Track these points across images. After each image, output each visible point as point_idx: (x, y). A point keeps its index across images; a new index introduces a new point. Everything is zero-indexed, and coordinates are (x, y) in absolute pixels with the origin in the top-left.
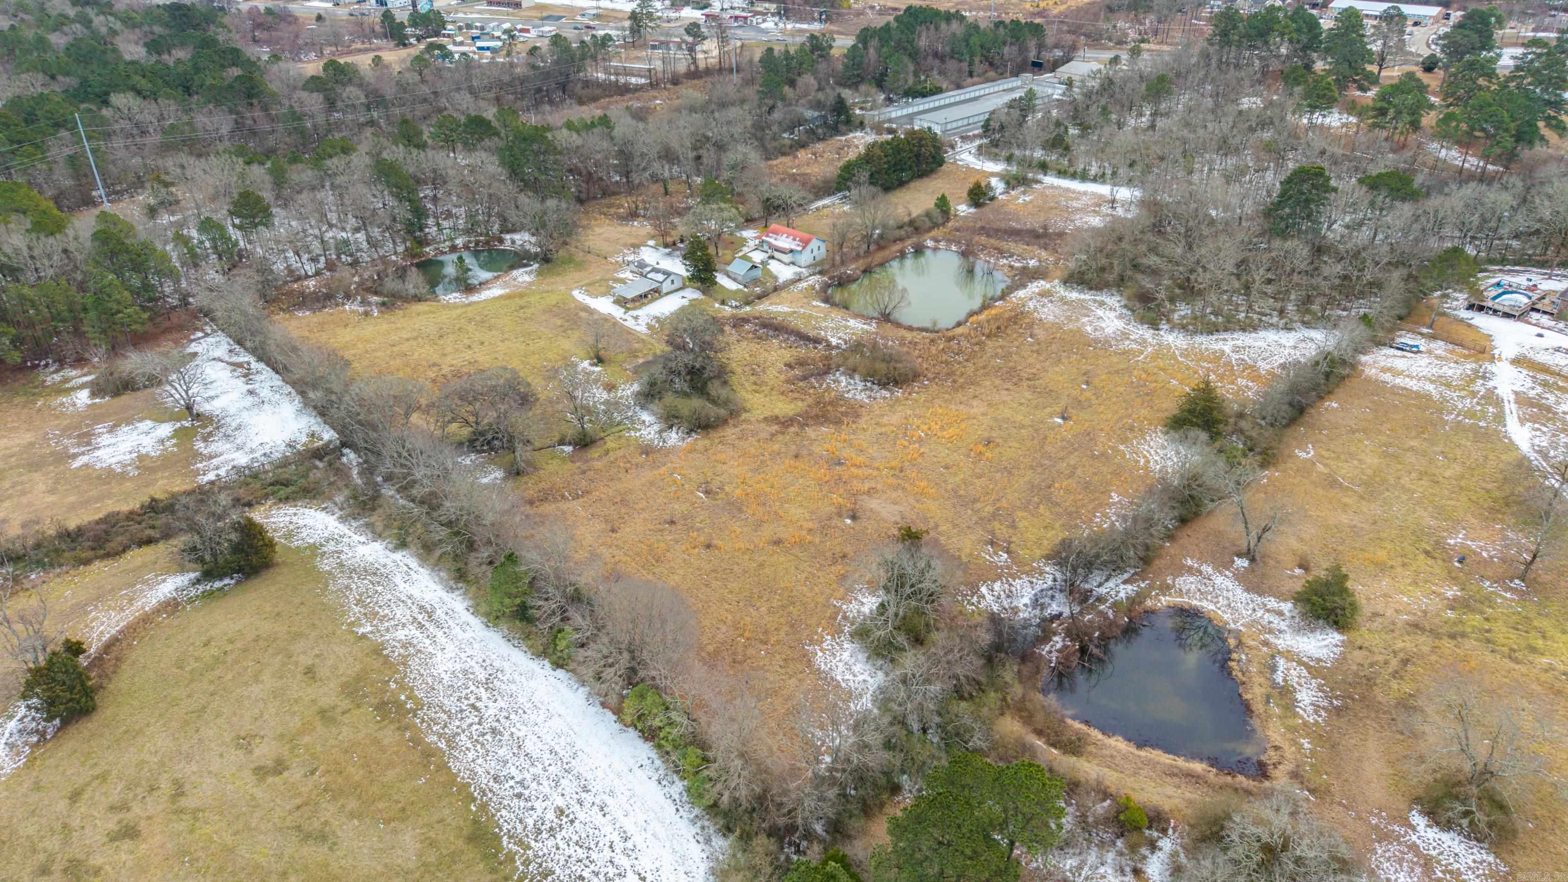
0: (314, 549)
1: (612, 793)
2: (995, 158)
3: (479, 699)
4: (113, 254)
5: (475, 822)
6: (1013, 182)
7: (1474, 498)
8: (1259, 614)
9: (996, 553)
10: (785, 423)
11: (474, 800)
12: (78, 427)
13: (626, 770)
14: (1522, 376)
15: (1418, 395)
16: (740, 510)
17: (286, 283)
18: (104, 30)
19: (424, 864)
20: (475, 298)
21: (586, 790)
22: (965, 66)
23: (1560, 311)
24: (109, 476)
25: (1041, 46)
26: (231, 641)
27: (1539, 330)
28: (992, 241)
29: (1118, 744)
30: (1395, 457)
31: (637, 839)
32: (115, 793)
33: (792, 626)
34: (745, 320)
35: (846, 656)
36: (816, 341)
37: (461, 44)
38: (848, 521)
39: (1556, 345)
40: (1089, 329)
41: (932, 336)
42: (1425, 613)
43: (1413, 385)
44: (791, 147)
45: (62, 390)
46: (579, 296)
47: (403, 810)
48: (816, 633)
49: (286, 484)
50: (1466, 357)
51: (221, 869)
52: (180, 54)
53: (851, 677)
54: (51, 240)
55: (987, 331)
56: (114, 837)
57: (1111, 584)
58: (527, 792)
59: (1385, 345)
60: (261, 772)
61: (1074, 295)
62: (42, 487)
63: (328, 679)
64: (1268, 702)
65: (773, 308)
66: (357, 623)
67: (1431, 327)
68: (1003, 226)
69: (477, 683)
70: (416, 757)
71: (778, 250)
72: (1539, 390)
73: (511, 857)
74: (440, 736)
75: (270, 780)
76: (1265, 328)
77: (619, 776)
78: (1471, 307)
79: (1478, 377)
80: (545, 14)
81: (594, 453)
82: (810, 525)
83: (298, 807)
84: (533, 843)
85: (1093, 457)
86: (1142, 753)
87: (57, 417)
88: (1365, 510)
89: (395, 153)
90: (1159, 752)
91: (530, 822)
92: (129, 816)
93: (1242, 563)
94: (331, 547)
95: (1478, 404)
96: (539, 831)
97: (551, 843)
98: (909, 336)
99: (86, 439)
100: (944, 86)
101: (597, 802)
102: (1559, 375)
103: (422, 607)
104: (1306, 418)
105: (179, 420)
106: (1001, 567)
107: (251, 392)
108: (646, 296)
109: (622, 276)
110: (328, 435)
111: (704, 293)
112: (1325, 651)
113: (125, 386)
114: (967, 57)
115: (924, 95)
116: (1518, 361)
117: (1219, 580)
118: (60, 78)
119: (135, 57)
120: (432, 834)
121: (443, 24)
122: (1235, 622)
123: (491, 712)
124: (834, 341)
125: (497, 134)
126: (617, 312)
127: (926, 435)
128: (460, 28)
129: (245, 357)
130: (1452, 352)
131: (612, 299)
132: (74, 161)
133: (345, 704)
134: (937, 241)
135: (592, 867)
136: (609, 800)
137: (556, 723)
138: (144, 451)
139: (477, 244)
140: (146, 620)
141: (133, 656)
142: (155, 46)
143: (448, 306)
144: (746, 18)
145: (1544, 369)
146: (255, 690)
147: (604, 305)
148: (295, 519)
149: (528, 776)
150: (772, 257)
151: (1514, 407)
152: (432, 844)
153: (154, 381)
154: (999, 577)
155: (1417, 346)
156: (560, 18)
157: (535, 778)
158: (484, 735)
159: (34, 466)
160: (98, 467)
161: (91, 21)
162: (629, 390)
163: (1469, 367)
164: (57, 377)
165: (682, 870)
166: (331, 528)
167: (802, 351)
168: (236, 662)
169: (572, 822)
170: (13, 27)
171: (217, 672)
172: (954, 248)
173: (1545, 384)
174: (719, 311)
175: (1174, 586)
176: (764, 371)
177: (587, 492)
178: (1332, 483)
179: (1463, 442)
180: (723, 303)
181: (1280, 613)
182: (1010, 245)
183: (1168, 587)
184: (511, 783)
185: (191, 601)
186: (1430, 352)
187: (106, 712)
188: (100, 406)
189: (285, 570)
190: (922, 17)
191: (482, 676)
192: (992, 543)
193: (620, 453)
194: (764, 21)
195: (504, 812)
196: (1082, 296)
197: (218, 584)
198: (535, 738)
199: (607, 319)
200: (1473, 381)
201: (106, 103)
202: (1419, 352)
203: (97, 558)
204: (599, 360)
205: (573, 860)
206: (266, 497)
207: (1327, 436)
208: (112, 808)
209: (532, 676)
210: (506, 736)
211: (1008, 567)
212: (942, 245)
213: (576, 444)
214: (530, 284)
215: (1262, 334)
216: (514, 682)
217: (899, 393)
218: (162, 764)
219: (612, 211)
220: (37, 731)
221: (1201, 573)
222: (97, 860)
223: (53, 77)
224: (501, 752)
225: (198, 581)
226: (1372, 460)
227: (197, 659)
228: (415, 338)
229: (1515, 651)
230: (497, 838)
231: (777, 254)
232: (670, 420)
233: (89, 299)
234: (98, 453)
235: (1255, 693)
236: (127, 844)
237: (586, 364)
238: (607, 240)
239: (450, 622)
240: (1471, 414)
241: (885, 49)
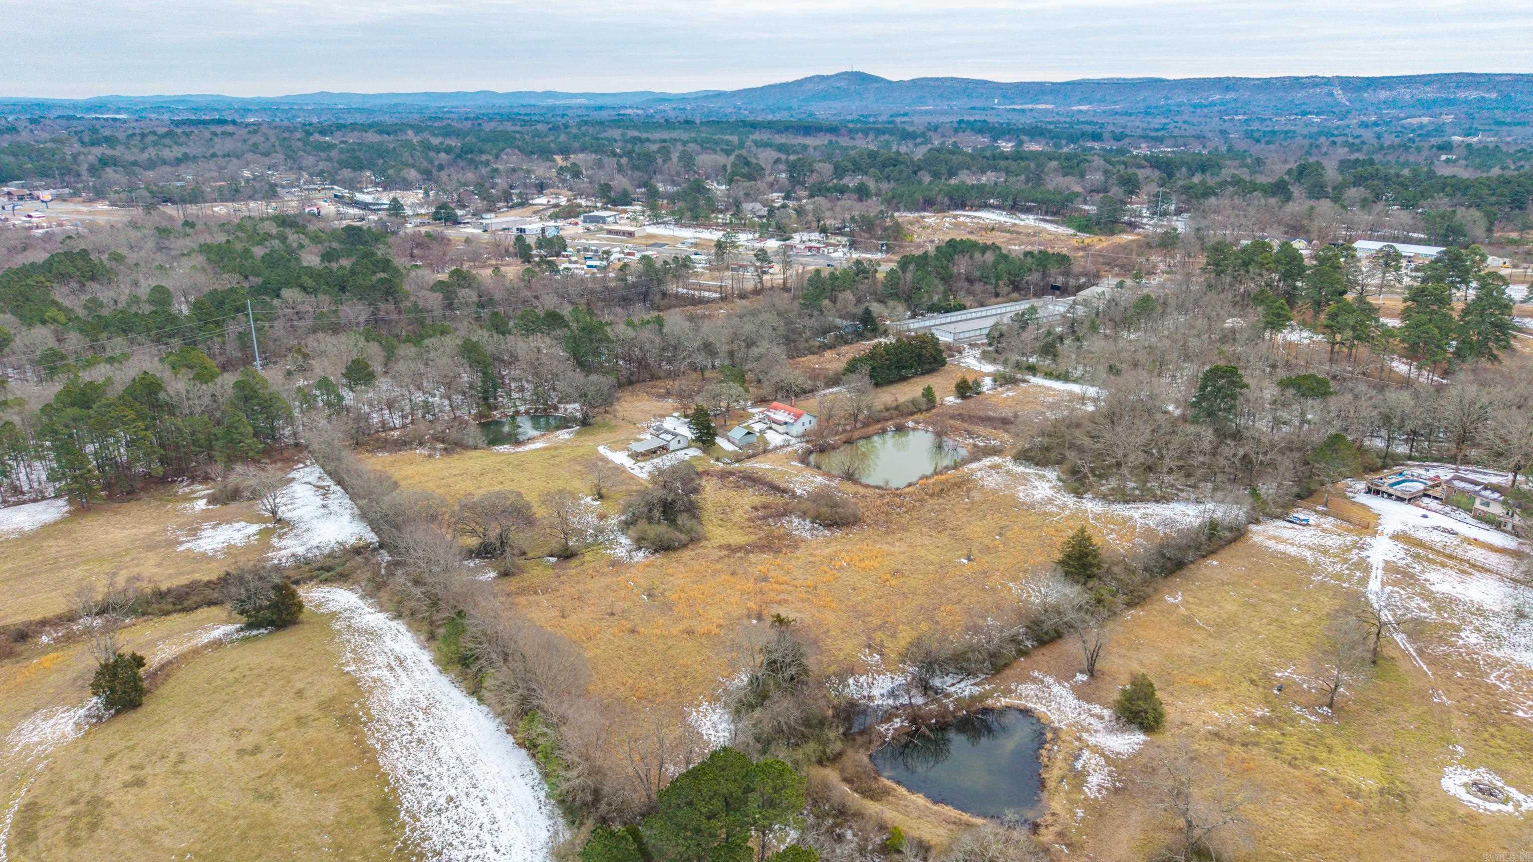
0: (334, 615)
1: (494, 791)
2: (994, 361)
3: (416, 719)
4: (246, 399)
5: (385, 799)
6: (1003, 380)
7: (1313, 642)
8: (1082, 717)
9: (871, 655)
10: (732, 549)
11: (388, 784)
12: (191, 523)
13: (510, 776)
14: (1396, 549)
15: (1294, 559)
16: (670, 609)
17: (377, 432)
18: (295, 245)
19: (338, 822)
20: (520, 449)
21: (475, 786)
22: (990, 288)
23: (1447, 497)
24: (204, 557)
25: (1067, 274)
26: (251, 669)
27: (1425, 512)
28: (966, 425)
29: (920, 800)
30: (1254, 606)
31: (502, 824)
32: (137, 757)
33: (679, 692)
34: (731, 473)
35: (715, 718)
36: (784, 491)
37: (576, 262)
38: (755, 622)
39: (1436, 525)
40: (1021, 495)
41: (881, 492)
42: (1229, 725)
43: (1293, 551)
44: (819, 347)
45: (188, 498)
46: (602, 450)
47: (335, 785)
48: (697, 699)
49: (329, 569)
50: (1350, 531)
51: (193, 811)
52: (346, 263)
53: (713, 733)
54: (204, 387)
55: (930, 491)
56: (127, 785)
57: (962, 685)
58: (429, 784)
59: (1277, 517)
60: (241, 752)
61: (1021, 469)
62: (152, 562)
63: (312, 698)
64: (1062, 781)
65: (758, 466)
66: (347, 664)
67: (1326, 505)
68: (981, 414)
69: (419, 708)
70: (355, 752)
71: (775, 422)
72: (1409, 560)
73: (403, 825)
74: (378, 740)
75: (246, 758)
76: (1178, 501)
77: (504, 780)
78: (1369, 491)
79: (1355, 548)
80: (650, 242)
81: (573, 563)
82: (721, 622)
83: (260, 777)
84: (422, 818)
85: (983, 589)
86: (935, 808)
87: (178, 516)
88: (1210, 645)
89: (483, 337)
90: (950, 808)
91: (425, 804)
92: (143, 772)
93: (1081, 678)
94: (347, 614)
95: (1347, 569)
96: (430, 811)
97: (437, 819)
98: (862, 491)
99: (194, 532)
100: (968, 304)
101: (481, 795)
102: (1431, 549)
103: (397, 657)
104: (1184, 572)
105: (265, 523)
106: (871, 666)
107: (324, 506)
108: (655, 452)
109: (642, 437)
110: (371, 537)
111: (704, 452)
112: (1127, 747)
113: (234, 495)
114: (994, 282)
115: (947, 311)
116: (1395, 537)
117: (1056, 689)
118: (251, 278)
119: (312, 264)
120: (350, 804)
121: (564, 248)
122: (1059, 722)
123: (422, 728)
124: (799, 492)
125: (567, 326)
126: (628, 463)
127: (848, 564)
128: (579, 251)
129: (328, 482)
130: (1337, 526)
131: (627, 453)
132: (243, 337)
133: (318, 714)
134: (917, 423)
135: (462, 839)
136: (490, 796)
137: (469, 740)
138: (233, 542)
139: (536, 410)
140: (196, 652)
141: (179, 674)
142: (328, 256)
143: (499, 454)
144: (818, 248)
145: (1420, 544)
146: (257, 701)
147: (620, 458)
148: (327, 595)
149: (434, 773)
150: (770, 428)
151: (1380, 573)
152: (348, 810)
153: (256, 495)
154: (866, 672)
155: (1307, 520)
156: (664, 245)
157: (440, 776)
158: (411, 742)
159: (150, 548)
160: (197, 550)
161: (286, 238)
162: (613, 521)
163: (1349, 539)
164: (187, 490)
165: (529, 848)
166: (352, 602)
167: (770, 499)
168: (250, 682)
169: (457, 807)
170: (228, 241)
171: (234, 689)
172: (930, 429)
173: (1416, 556)
174: (712, 466)
175: (1016, 691)
176: (732, 512)
177: (555, 590)
178: (1188, 622)
179: (1321, 598)
180: (717, 460)
181: (1101, 718)
182: (980, 429)
183: (1011, 691)
184: (420, 776)
185: (232, 642)
186: (1318, 526)
187: (150, 707)
188: (212, 510)
189: (307, 626)
190: (960, 248)
191: (424, 703)
192: (869, 646)
193: (592, 564)
194: (835, 251)
195: (408, 795)
196: (1027, 470)
197: (255, 632)
198: (448, 749)
199: (619, 469)
200: (1349, 550)
201: (278, 296)
202: (1308, 525)
203: (175, 611)
204: (600, 496)
205: (448, 832)
206: (311, 579)
207: (1199, 586)
208: (132, 767)
209: (461, 706)
210: (428, 745)
211: (877, 666)
212: (921, 426)
213: (559, 557)
214: (567, 440)
215: (1172, 505)
216: (446, 710)
217: (838, 533)
218: (175, 742)
219: (654, 391)
220: (98, 716)
221: (1042, 682)
222: (111, 798)
223: (246, 277)
224: (420, 755)
225: (242, 629)
226: (1230, 607)
227: (222, 679)
228: (461, 475)
229: (1296, 759)
230: (398, 812)
231: (774, 426)
232: (640, 543)
233: (219, 431)
234: (199, 542)
235: (1052, 776)
236: (135, 790)
237: (589, 499)
238: (642, 411)
239: (415, 668)
240: (1338, 577)
241: (919, 273)
